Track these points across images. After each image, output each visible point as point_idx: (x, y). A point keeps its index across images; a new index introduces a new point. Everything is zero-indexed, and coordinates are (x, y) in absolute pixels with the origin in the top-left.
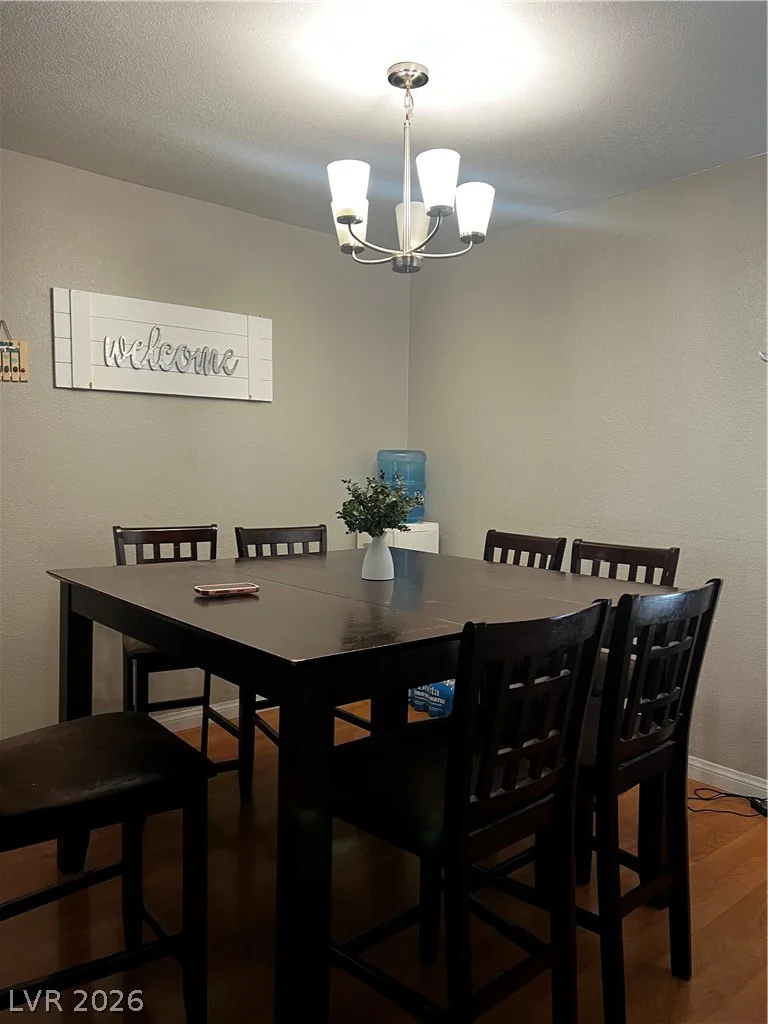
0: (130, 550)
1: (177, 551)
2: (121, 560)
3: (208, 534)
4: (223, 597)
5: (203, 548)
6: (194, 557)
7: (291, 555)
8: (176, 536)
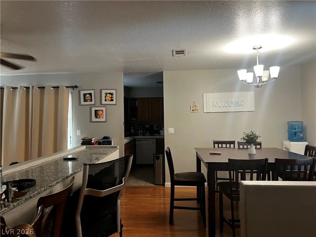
0: (216, 145)
1: (226, 146)
2: (214, 147)
3: (233, 143)
4: (214, 154)
5: (232, 146)
6: (230, 147)
7: (243, 148)
8: (226, 143)
